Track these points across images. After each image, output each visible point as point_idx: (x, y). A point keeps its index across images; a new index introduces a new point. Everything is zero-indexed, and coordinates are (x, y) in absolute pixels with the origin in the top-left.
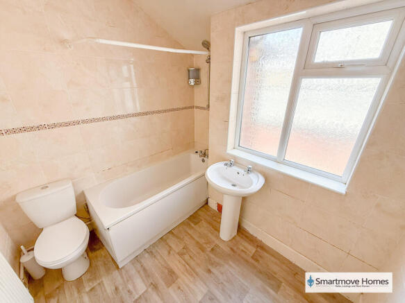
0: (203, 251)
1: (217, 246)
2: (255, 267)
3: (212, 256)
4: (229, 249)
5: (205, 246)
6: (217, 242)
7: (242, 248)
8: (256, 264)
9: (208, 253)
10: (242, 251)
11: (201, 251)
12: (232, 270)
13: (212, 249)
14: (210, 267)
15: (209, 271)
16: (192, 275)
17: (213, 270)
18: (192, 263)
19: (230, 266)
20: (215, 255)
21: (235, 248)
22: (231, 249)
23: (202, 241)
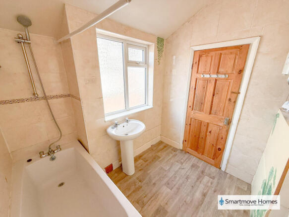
0: (141, 187)
1: (138, 178)
2: (150, 163)
3: (144, 182)
4: (140, 172)
5: (137, 186)
6: (135, 178)
7: (140, 165)
8: (148, 162)
9: (142, 184)
10: (141, 165)
11: (141, 189)
12: (153, 171)
13: (140, 181)
14: (152, 183)
15: (154, 184)
16: (158, 195)
17: (153, 181)
18: (150, 195)
19: (150, 172)
20: (144, 180)
21: (140, 169)
22: (140, 170)
23: (133, 188)
